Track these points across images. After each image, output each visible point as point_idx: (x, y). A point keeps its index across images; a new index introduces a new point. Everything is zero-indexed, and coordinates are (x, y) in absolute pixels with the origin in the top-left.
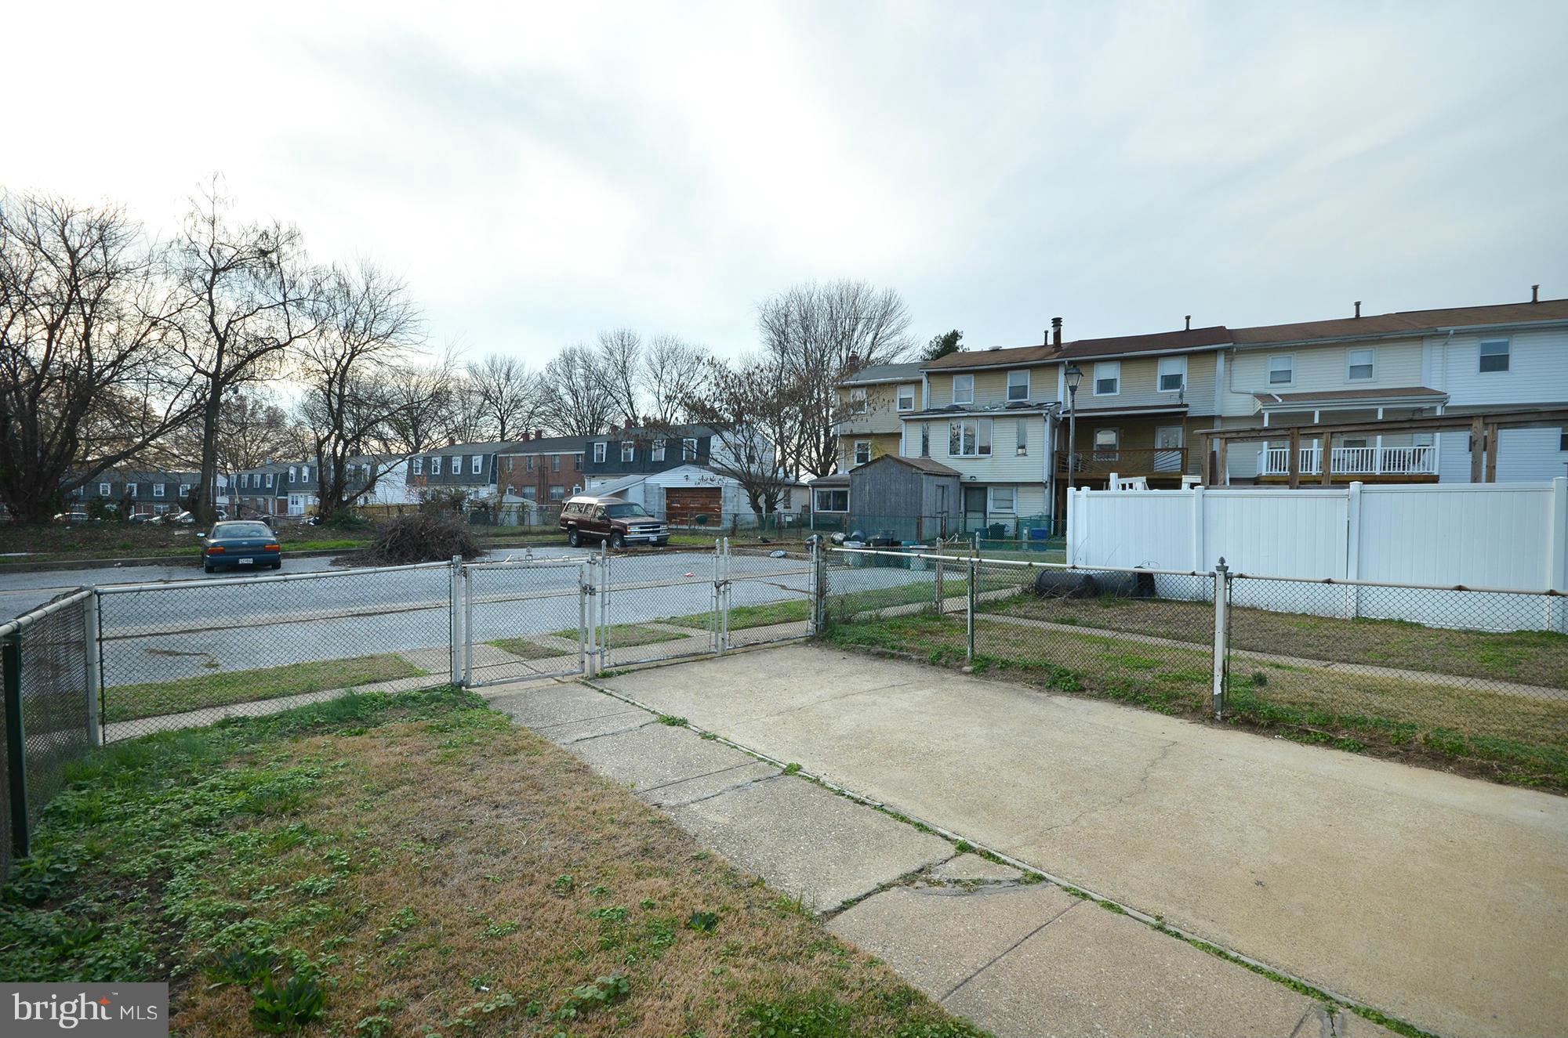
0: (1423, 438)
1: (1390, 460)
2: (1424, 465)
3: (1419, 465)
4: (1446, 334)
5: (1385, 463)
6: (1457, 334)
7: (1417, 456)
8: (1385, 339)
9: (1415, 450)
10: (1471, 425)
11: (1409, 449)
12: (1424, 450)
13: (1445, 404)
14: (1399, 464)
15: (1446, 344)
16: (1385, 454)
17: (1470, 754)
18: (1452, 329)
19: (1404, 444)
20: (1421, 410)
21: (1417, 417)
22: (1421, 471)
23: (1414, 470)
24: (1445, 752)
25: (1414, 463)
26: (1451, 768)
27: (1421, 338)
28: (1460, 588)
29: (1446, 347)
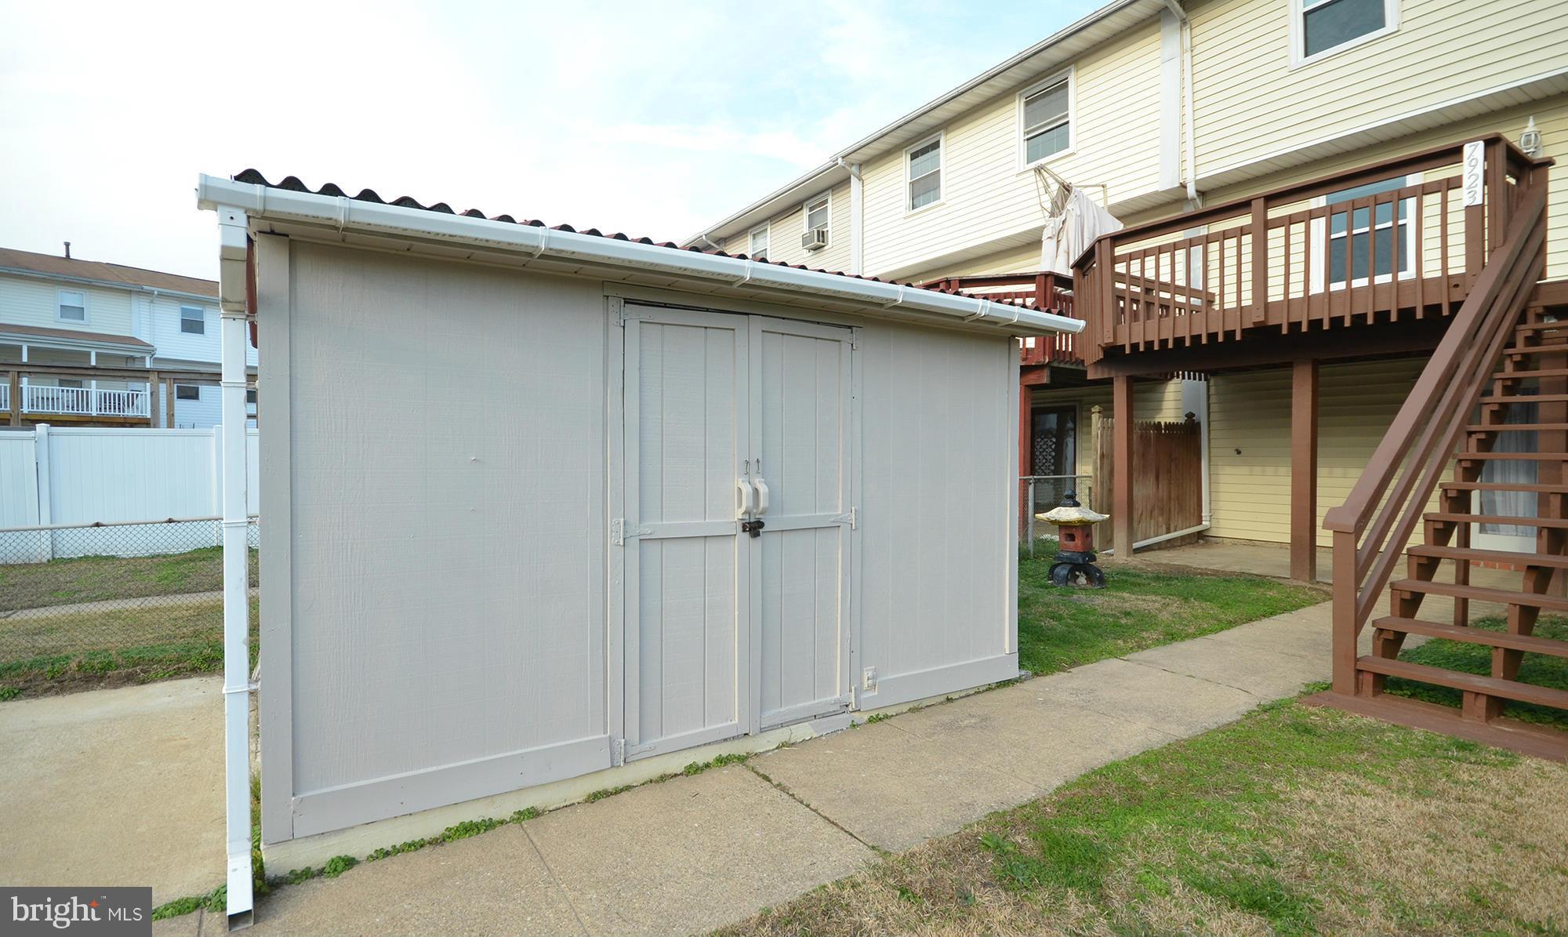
0: (137, 385)
1: (105, 402)
2: (137, 408)
3: (133, 408)
4: (151, 293)
5: (101, 405)
6: (160, 295)
7: (131, 400)
8: (93, 285)
9: (128, 394)
10: (148, 378)
11: (124, 393)
12: (137, 395)
13: (153, 355)
14: (115, 406)
15: (152, 302)
16: (101, 396)
17: (117, 667)
18: (156, 291)
19: (120, 389)
20: (133, 358)
21: (130, 366)
22: (135, 414)
23: (129, 413)
24: (97, 672)
25: (128, 406)
26: (102, 684)
27: (130, 292)
28: (98, 525)
29: (152, 305)
